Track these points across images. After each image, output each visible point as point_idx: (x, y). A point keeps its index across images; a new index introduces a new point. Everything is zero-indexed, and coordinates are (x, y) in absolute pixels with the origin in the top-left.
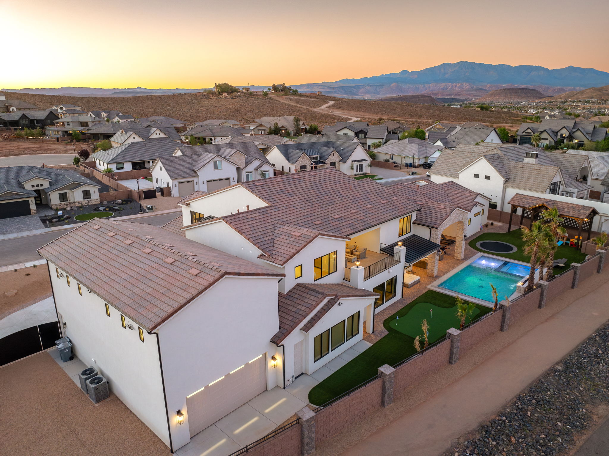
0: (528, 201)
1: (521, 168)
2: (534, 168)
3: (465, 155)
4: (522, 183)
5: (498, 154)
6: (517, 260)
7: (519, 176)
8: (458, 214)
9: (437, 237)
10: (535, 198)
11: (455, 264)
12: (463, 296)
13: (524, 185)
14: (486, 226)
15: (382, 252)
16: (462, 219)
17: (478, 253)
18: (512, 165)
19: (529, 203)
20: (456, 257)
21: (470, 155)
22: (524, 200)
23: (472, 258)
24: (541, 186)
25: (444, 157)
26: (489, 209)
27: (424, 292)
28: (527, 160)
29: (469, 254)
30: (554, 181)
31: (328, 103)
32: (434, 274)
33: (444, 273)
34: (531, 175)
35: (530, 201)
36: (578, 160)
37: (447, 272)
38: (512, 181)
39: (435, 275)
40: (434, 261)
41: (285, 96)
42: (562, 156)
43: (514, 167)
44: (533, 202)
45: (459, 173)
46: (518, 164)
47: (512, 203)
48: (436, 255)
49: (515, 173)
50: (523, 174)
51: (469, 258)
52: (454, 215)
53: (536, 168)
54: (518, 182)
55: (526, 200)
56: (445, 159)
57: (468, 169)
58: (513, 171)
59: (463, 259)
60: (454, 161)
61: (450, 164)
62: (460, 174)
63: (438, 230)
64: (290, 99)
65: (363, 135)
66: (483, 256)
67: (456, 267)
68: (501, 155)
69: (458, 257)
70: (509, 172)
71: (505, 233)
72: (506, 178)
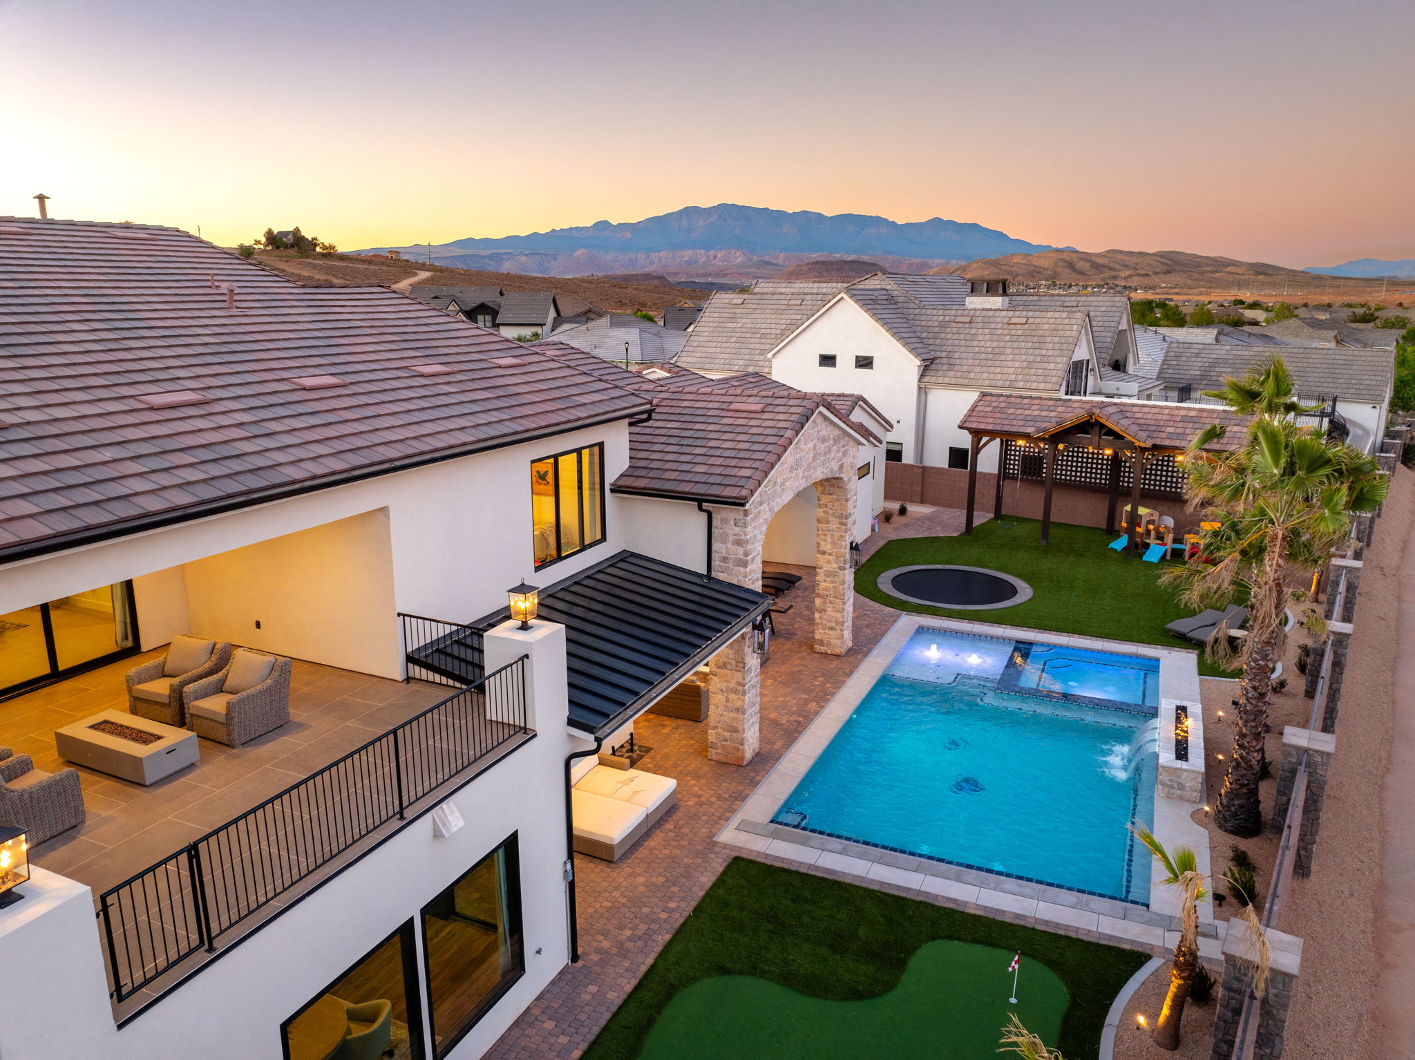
0: (1027, 412)
1: (967, 325)
2: (1006, 320)
3: (784, 302)
4: (978, 369)
5: (885, 290)
6: (1060, 630)
7: (963, 349)
8: (824, 440)
9: (746, 554)
10: (1050, 403)
11: (823, 675)
12: (926, 872)
13: (985, 376)
14: (887, 517)
15: (417, 671)
16: (841, 467)
17: (898, 617)
18: (935, 318)
19: (1034, 419)
20: (821, 643)
21: (799, 302)
22: (1011, 411)
23: (884, 642)
24: (1040, 372)
25: (716, 315)
26: (886, 464)
27: (707, 880)
28: (976, 302)
29: (867, 626)
30: (1075, 359)
31: (415, 275)
32: (746, 747)
33: (792, 734)
34: (1002, 344)
35: (1036, 413)
36: (1103, 309)
37: (800, 723)
38: (945, 367)
39: (748, 755)
40: (739, 684)
41: (301, 260)
42: (1058, 303)
43: (943, 325)
44: (1044, 413)
45: (770, 355)
46: (953, 312)
47: (974, 425)
48: (748, 650)
49: (950, 342)
50: (975, 343)
51: (874, 640)
52: (811, 445)
53: (1013, 321)
54: (965, 368)
55: (1019, 412)
56: (721, 320)
57: (798, 341)
58: (943, 336)
59: (850, 652)
60: (749, 325)
61: (738, 335)
62: (774, 362)
63: (746, 513)
64: (315, 267)
65: (488, 318)
66: (921, 630)
67: (833, 694)
68: (895, 293)
69: (829, 644)
70: (931, 341)
71: (956, 534)
72: (926, 357)
